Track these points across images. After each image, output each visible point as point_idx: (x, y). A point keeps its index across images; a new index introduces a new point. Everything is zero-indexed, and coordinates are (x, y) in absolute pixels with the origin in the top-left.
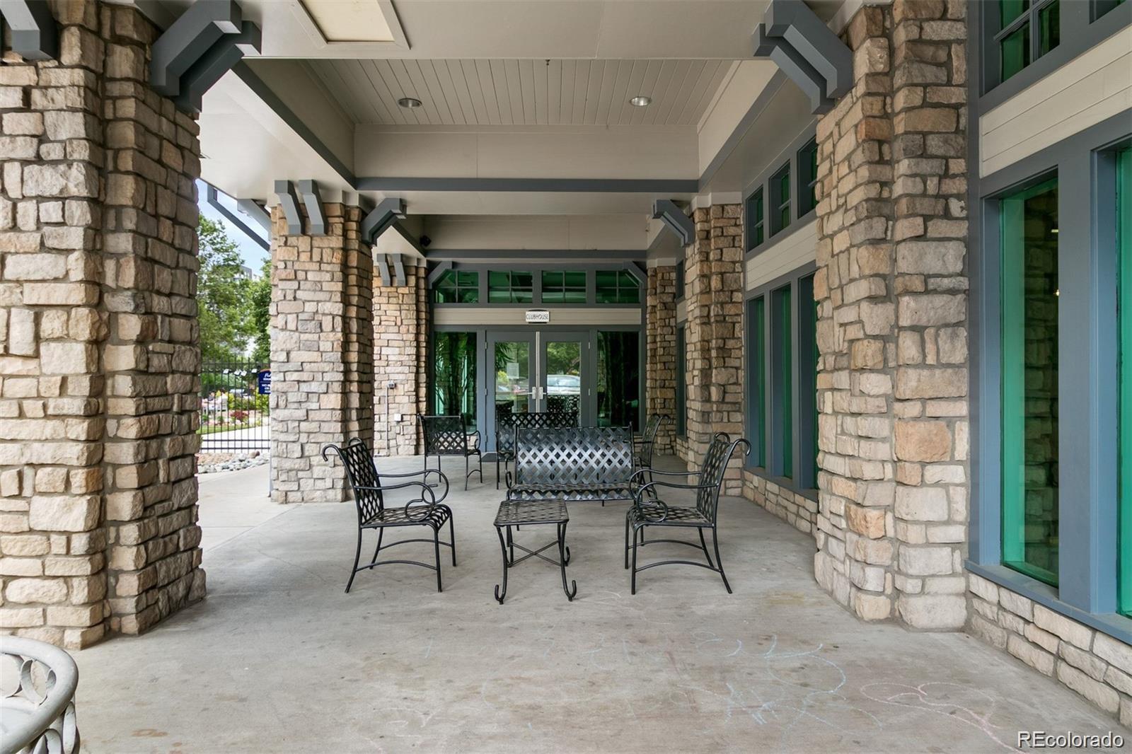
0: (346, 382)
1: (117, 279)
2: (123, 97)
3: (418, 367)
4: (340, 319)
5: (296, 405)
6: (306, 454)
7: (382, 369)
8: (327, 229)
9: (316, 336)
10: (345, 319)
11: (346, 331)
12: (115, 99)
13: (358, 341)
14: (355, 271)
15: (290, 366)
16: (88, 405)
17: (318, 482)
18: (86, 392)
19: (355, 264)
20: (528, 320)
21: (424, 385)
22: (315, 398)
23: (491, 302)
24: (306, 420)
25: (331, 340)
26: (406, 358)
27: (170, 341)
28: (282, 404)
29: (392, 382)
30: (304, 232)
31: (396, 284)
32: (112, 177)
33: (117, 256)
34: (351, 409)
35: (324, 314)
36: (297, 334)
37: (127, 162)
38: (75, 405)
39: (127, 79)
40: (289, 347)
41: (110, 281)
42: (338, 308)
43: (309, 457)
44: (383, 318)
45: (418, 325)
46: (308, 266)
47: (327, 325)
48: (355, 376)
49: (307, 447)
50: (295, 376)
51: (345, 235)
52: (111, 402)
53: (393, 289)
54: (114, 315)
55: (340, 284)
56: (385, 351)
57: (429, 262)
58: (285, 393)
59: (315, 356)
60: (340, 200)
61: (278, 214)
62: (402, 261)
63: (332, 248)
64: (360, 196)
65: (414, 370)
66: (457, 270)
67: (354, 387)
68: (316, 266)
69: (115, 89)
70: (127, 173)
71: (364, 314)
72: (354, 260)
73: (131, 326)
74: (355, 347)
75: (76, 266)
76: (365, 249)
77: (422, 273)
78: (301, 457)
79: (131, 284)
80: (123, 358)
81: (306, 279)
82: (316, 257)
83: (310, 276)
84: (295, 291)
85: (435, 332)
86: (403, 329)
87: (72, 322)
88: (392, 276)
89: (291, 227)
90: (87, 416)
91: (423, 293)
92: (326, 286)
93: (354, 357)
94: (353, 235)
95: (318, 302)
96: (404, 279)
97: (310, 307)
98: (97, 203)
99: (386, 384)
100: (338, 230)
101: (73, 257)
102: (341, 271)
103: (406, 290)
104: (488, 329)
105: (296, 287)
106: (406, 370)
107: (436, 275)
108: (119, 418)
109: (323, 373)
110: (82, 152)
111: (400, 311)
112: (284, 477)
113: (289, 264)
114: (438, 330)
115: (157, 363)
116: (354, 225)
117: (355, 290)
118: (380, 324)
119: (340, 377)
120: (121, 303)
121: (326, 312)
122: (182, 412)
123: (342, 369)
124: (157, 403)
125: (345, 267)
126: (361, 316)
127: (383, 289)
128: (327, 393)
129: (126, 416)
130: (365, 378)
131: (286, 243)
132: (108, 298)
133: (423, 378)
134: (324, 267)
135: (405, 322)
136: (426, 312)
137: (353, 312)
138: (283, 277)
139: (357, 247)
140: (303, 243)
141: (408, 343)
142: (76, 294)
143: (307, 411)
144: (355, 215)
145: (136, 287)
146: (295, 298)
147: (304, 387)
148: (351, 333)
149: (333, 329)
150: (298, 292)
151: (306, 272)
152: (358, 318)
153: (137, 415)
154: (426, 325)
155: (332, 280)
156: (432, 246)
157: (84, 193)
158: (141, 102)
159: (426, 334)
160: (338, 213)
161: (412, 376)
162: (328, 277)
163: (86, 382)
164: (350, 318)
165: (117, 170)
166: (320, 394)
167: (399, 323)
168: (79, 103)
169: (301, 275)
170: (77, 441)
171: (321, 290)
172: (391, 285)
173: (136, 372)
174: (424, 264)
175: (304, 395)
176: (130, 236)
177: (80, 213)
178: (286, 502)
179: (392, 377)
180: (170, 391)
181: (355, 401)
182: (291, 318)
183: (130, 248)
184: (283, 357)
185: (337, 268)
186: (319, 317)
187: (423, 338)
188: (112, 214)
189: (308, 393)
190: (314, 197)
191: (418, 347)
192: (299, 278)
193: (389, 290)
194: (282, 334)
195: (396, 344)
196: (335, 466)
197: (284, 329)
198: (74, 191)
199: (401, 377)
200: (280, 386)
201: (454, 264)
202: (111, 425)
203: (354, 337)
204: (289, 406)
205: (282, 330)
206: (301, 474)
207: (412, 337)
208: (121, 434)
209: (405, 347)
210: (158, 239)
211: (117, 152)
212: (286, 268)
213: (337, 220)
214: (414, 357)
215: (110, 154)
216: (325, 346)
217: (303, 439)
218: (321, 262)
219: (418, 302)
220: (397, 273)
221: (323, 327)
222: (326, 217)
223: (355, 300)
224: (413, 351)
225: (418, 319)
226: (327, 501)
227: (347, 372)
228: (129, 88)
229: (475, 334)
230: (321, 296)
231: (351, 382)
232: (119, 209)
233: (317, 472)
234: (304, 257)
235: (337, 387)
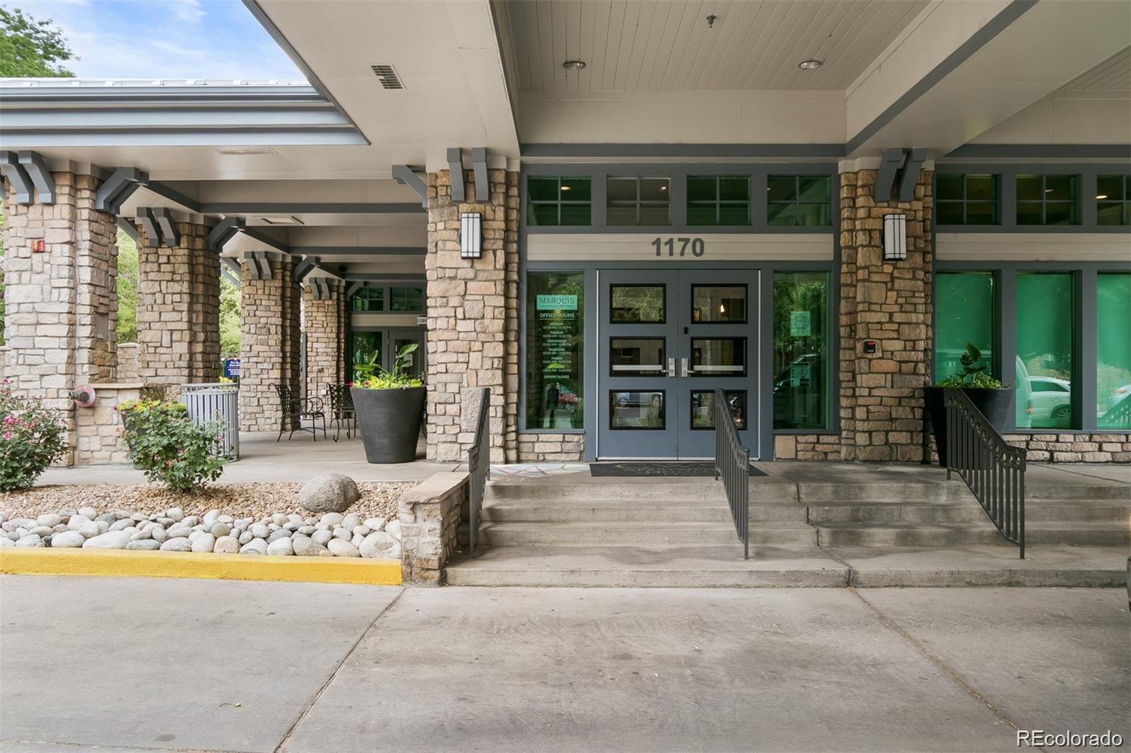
0: (283, 363)
1: (196, 320)
2: (199, 256)
3: (339, 357)
4: (280, 327)
5: (255, 376)
6: (261, 404)
7: (313, 358)
8: (273, 276)
9: (266, 337)
10: (283, 327)
11: (284, 334)
12: (196, 257)
13: (290, 339)
14: (289, 299)
15: (252, 354)
16: (188, 364)
17: (267, 420)
18: (188, 359)
19: (289, 295)
20: (419, 323)
21: (343, 369)
22: (265, 372)
23: (392, 310)
24: (261, 385)
25: (275, 339)
26: (329, 350)
27: (212, 342)
28: (247, 375)
29: (320, 367)
30: (260, 278)
31: (323, 298)
32: (195, 284)
33: (197, 312)
34: (286, 379)
35: (271, 324)
36: (256, 336)
37: (200, 279)
38: (185, 364)
39: (200, 250)
40: (251, 343)
41: (194, 321)
42: (279, 321)
43: (262, 406)
44: (314, 322)
45: (339, 327)
46: (262, 297)
47: (273, 331)
48: (289, 360)
49: (261, 400)
50: (255, 359)
51: (283, 279)
52: (194, 363)
53: (321, 302)
54: (196, 332)
55: (280, 307)
56: (315, 345)
57: (347, 282)
58: (249, 369)
59: (266, 348)
60: (281, 260)
61: (246, 268)
62: (327, 282)
63: (276, 287)
64: (292, 256)
65: (336, 359)
66: (368, 287)
67: (288, 366)
68: (267, 297)
69: (196, 253)
70: (200, 283)
71: (294, 323)
72: (288, 293)
73: (201, 337)
74: (289, 343)
75: (185, 316)
76: (295, 286)
77: (342, 290)
78: (258, 405)
79: (201, 322)
80: (199, 348)
81: (261, 304)
82: (267, 292)
83: (263, 303)
84: (255, 311)
85: (352, 332)
86: (328, 330)
87: (183, 335)
88: (320, 292)
89: (252, 275)
90: (188, 368)
91: (342, 304)
92: (272, 308)
93: (288, 349)
94: (288, 279)
95: (268, 317)
96: (328, 294)
97: (263, 320)
98: (191, 294)
99: (315, 369)
100: (279, 277)
101: (184, 313)
102: (281, 300)
103: (330, 302)
104: (390, 329)
105: (255, 309)
106: (330, 358)
107: (353, 290)
108: (197, 369)
109: (271, 357)
110: (187, 277)
111: (326, 317)
112: (248, 417)
113: (252, 296)
114: (355, 330)
115: (209, 349)
116: (288, 273)
117: (289, 310)
118: (312, 326)
119: (280, 360)
120: (198, 328)
121: (273, 323)
122: (215, 369)
123: (281, 355)
124: (208, 364)
125: (283, 297)
126: (293, 325)
127: (314, 302)
128: (272, 369)
129: (199, 368)
130: (295, 361)
131: (250, 284)
132: (193, 326)
133: (342, 364)
134: (271, 297)
135: (329, 325)
136: (345, 318)
137: (288, 323)
138: (248, 303)
139: (290, 286)
140: (260, 284)
141: (331, 340)
142: (185, 326)
143: (261, 379)
144: (289, 268)
145: (203, 323)
146: (255, 315)
147: (260, 366)
148: (286, 335)
149: (276, 333)
150: (257, 312)
151: (261, 300)
152: (290, 326)
153: (203, 368)
154: (345, 326)
155: (276, 305)
156: (347, 271)
157: (188, 291)
158: (204, 256)
159: (345, 333)
160: (280, 267)
161: (335, 363)
162: (273, 303)
163: (188, 355)
164: (286, 326)
165: (197, 282)
166: (268, 370)
167: (325, 326)
168: (186, 261)
169: (258, 302)
170: (185, 376)
171: (270, 311)
172: (320, 299)
173: (203, 353)
174: (343, 283)
175: (260, 370)
176: (201, 305)
177: (186, 298)
178: (249, 431)
179: (320, 363)
180: (212, 360)
181: (289, 374)
182: (253, 327)
183: (201, 309)
184: (248, 348)
185: (279, 298)
186: (268, 326)
187: (342, 336)
188: (195, 298)
189: (262, 369)
190: (266, 260)
191: (339, 343)
192: (257, 303)
193: (318, 302)
194: (247, 335)
195: (323, 340)
196: (277, 410)
197: (249, 333)
198: (184, 291)
199: (327, 363)
200: (247, 365)
201: (366, 283)
202: (194, 371)
203: (288, 338)
204: (251, 376)
205: (247, 333)
206: (257, 415)
207: (334, 335)
208: (198, 374)
209: (329, 342)
210: (208, 304)
211: (197, 275)
212: (250, 298)
213: (279, 271)
214: (336, 350)
215: (194, 276)
216: (272, 342)
217: (259, 395)
218: (269, 295)
219: (338, 312)
220: (323, 290)
221: (271, 331)
222: (272, 269)
223: (289, 316)
224: (335, 345)
225: (339, 322)
226: (272, 431)
227: (284, 357)
228: (201, 253)
229: (381, 333)
230: (269, 314)
231: (286, 363)
232: (198, 295)
233: (267, 414)
234: (260, 292)
235: (278, 366)
